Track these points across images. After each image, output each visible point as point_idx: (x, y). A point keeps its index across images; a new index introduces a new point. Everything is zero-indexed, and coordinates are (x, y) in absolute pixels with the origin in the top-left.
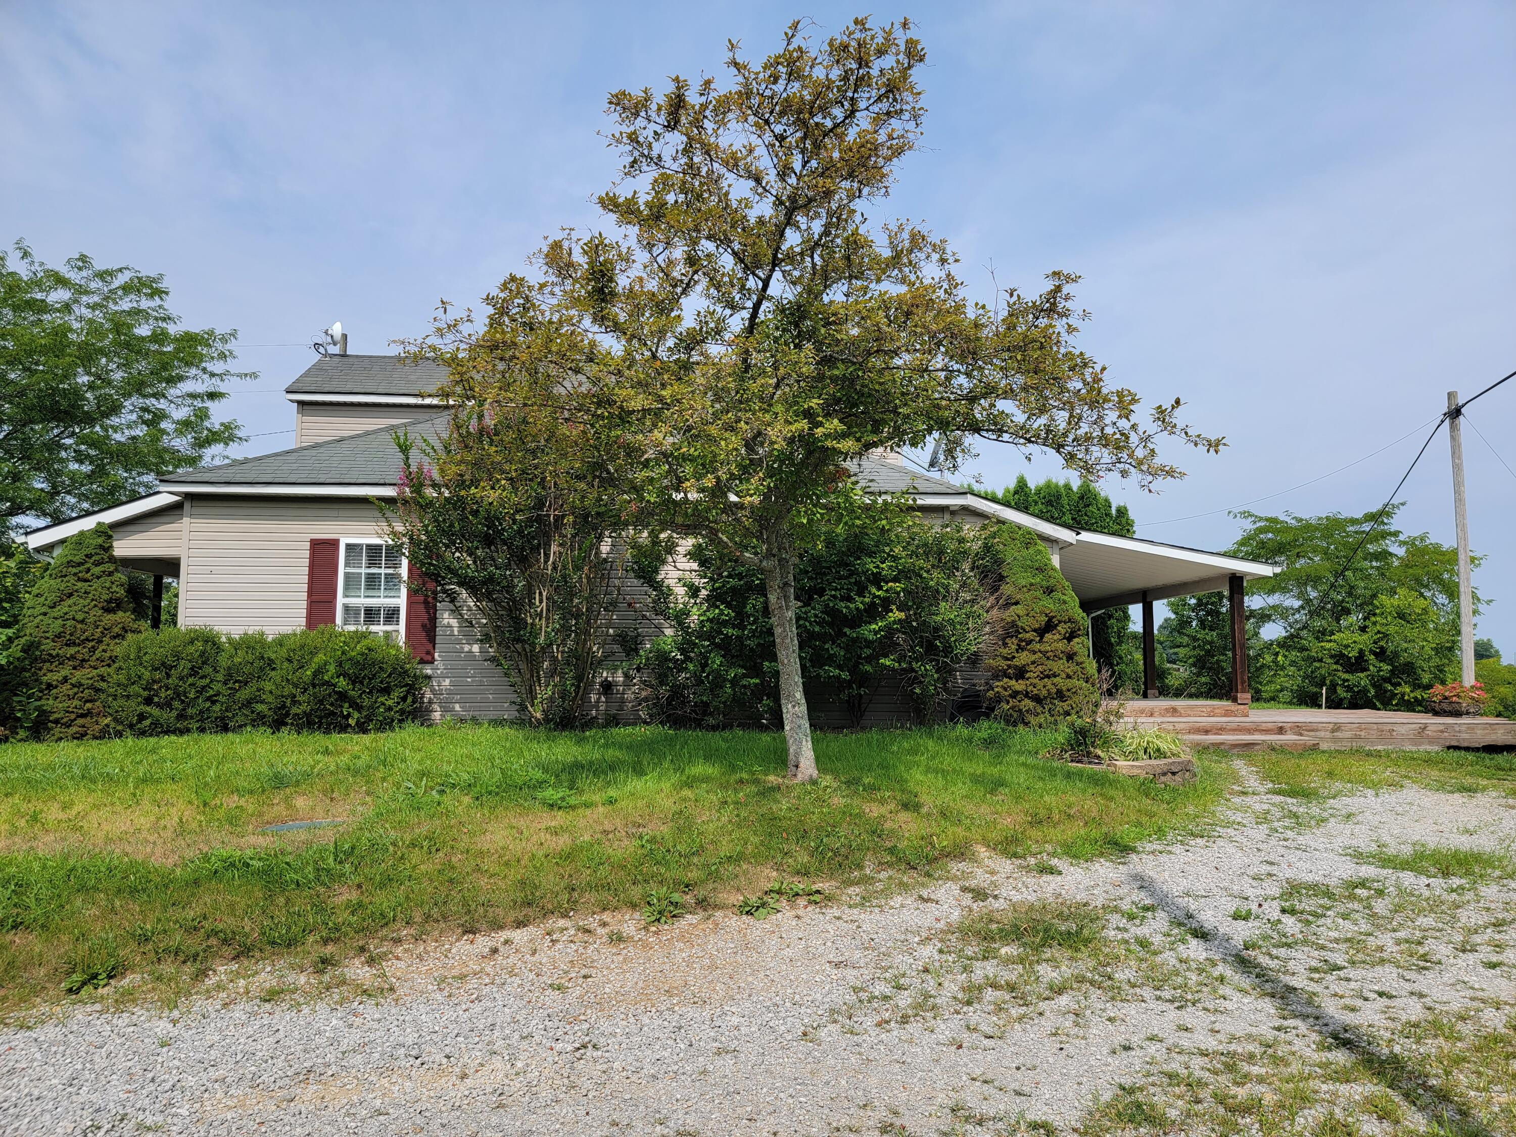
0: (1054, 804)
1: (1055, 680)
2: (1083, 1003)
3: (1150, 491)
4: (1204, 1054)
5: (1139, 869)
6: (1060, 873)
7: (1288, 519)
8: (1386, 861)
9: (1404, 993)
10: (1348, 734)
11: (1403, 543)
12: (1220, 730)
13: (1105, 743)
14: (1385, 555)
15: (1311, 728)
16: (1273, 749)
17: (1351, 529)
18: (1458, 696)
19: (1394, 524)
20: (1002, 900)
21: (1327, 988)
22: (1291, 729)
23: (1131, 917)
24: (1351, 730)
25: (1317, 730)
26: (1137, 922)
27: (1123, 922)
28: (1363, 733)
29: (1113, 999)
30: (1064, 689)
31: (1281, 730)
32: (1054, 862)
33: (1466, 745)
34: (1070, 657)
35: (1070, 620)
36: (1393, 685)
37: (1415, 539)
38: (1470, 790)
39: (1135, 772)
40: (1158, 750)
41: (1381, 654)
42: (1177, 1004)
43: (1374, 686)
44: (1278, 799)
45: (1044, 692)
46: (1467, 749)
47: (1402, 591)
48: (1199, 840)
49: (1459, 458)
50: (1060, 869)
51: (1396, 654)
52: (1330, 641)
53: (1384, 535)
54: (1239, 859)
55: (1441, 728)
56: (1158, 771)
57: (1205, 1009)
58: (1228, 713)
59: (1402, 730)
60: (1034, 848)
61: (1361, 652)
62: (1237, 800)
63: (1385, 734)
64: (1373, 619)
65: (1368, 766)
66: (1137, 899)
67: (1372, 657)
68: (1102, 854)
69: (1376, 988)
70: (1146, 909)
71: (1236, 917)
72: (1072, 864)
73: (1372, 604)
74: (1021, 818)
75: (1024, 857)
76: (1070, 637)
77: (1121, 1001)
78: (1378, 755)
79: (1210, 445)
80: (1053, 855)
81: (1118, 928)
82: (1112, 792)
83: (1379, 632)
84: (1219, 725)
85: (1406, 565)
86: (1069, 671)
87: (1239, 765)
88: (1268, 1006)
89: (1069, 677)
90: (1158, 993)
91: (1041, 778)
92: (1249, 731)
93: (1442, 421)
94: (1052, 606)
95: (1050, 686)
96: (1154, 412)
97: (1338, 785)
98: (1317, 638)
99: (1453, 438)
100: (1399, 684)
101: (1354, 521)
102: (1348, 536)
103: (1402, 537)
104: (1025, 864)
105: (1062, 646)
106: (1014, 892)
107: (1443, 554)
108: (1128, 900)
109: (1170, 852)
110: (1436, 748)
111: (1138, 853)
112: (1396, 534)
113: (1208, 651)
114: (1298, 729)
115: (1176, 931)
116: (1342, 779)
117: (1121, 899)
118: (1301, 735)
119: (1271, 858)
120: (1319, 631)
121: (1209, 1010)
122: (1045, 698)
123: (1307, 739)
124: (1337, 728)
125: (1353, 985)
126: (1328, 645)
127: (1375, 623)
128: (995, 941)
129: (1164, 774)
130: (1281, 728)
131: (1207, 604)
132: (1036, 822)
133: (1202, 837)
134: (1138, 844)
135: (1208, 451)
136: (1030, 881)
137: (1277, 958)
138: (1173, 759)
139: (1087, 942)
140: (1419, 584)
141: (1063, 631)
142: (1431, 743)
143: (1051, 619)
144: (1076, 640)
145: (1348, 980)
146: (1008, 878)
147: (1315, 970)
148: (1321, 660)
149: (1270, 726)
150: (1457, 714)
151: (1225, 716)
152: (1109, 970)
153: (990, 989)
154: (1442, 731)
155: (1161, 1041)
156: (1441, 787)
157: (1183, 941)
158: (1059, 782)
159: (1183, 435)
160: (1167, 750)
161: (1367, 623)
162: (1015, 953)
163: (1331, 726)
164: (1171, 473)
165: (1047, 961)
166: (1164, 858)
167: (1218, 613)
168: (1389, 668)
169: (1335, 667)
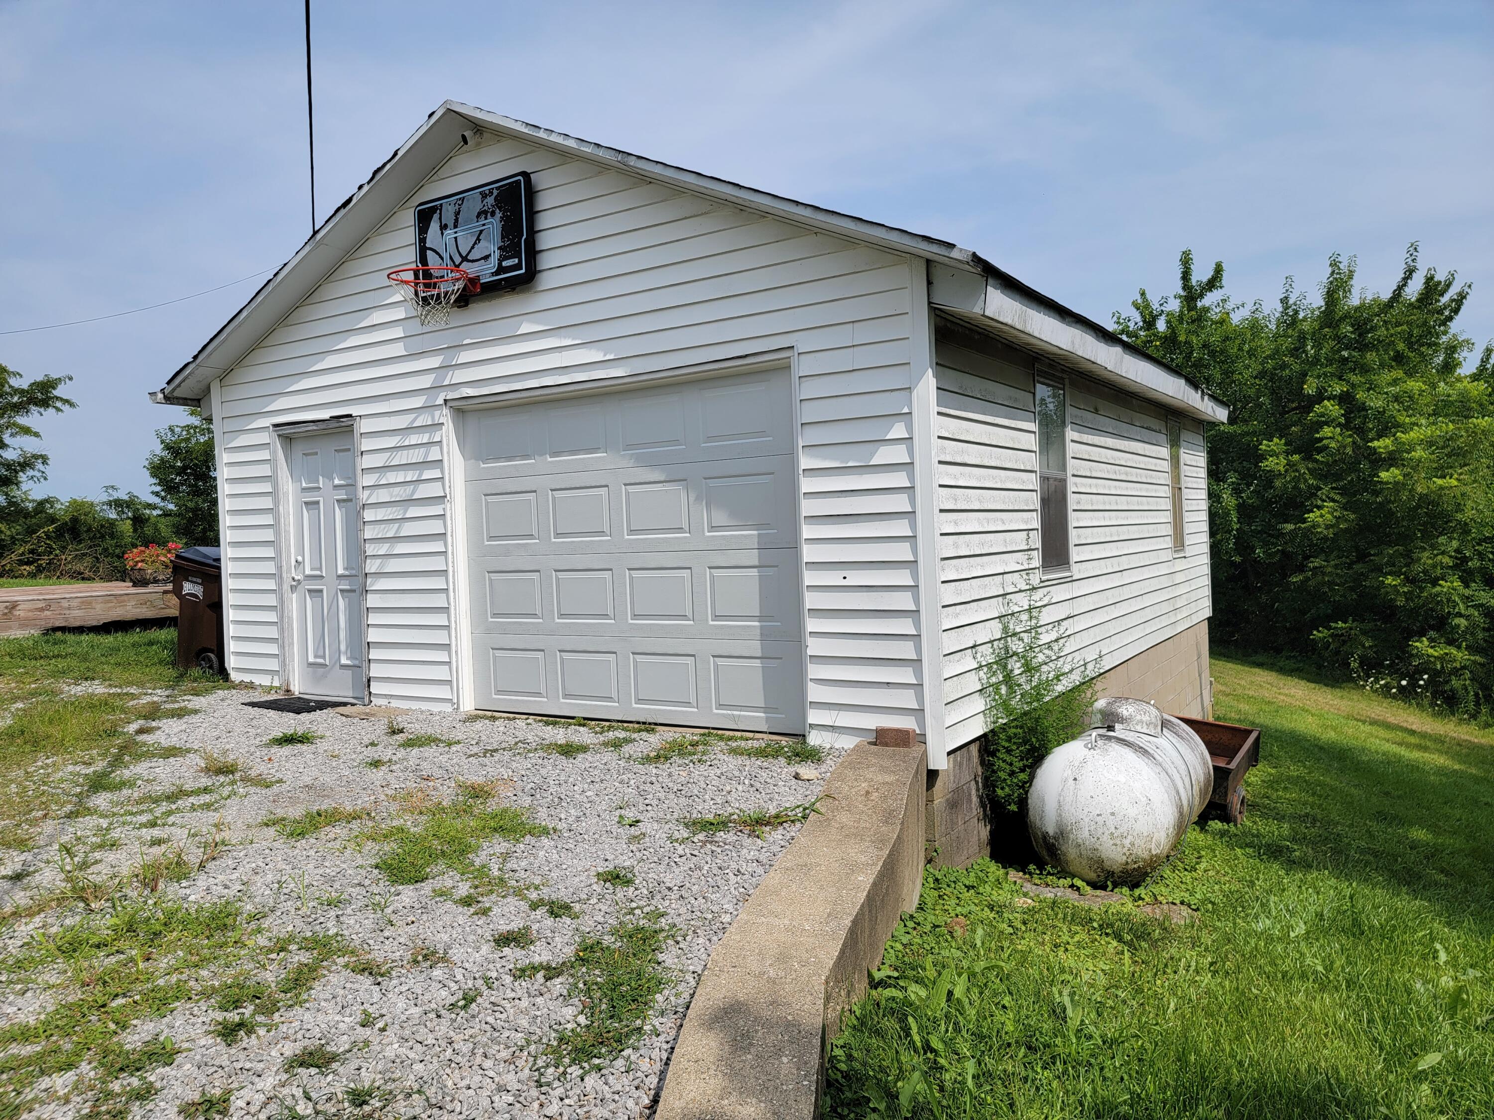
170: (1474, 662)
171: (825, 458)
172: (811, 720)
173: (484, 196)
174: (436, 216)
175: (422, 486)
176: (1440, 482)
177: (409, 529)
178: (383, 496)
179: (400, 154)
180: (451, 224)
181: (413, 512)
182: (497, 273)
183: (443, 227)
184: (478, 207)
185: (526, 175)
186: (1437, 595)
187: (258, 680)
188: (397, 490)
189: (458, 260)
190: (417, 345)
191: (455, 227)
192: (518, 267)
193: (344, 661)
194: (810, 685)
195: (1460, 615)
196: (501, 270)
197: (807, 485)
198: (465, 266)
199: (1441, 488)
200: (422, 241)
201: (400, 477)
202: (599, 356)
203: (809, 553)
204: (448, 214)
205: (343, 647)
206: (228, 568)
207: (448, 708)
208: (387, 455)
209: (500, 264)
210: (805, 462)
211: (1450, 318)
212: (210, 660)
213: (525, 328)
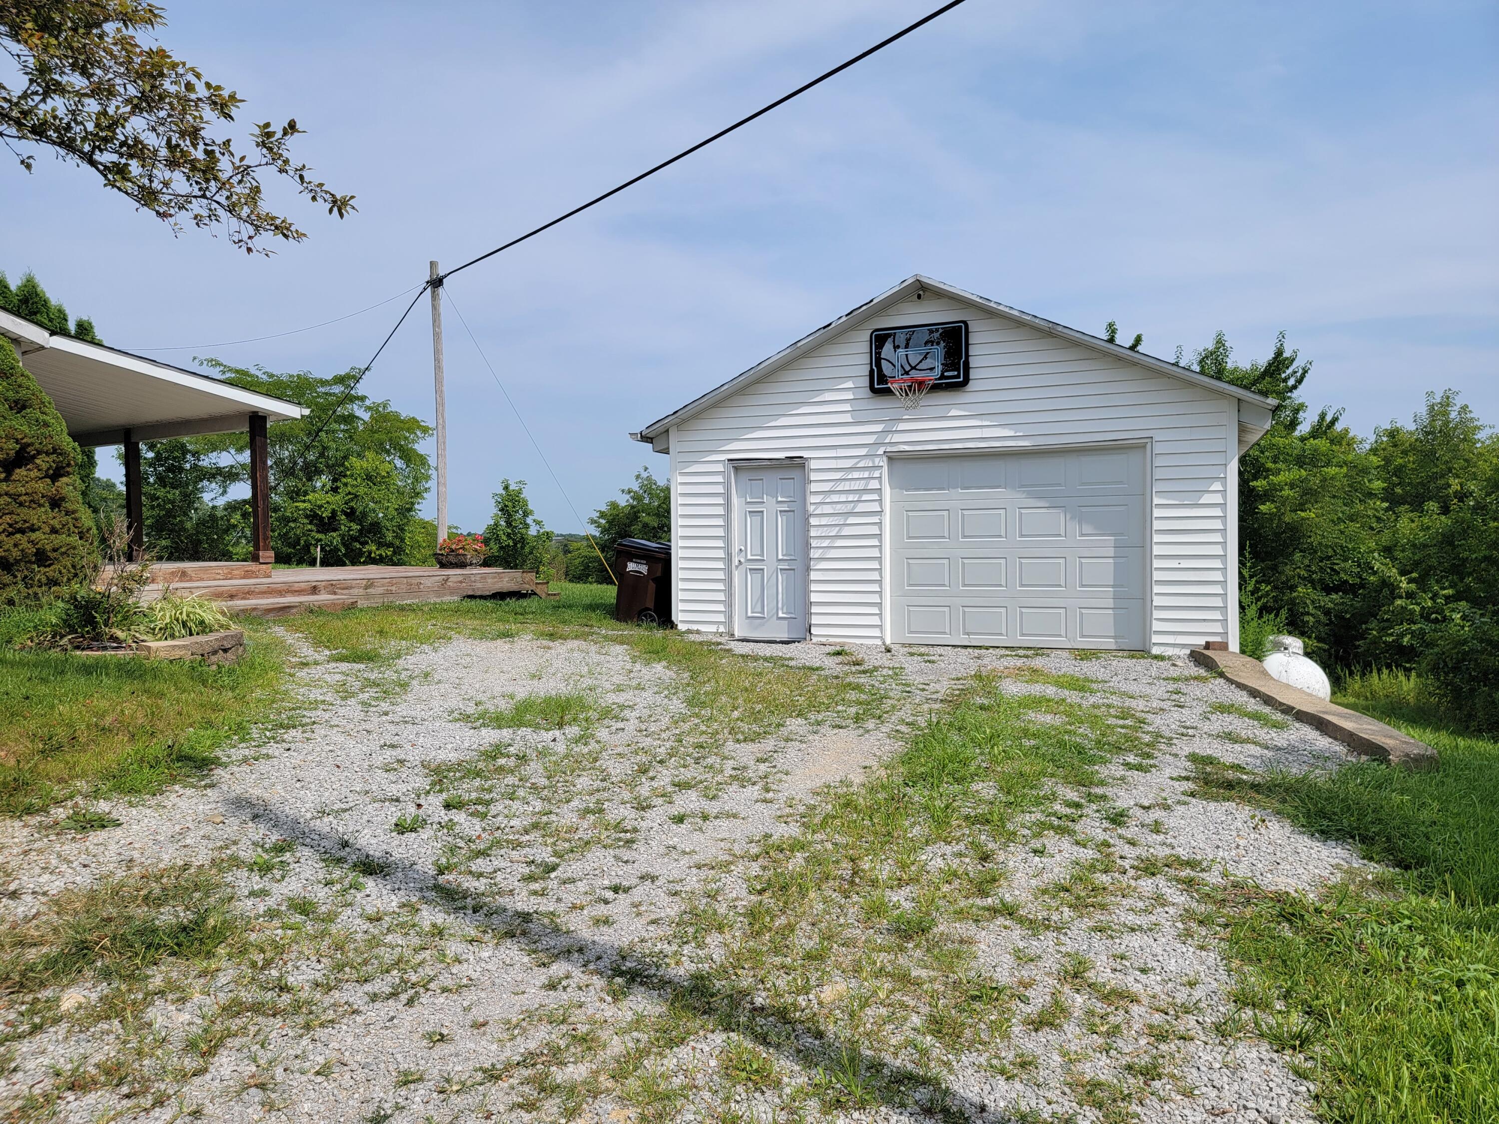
0: (75, 716)
1: (33, 536)
2: (264, 1058)
3: (249, 250)
4: (492, 1075)
5: (238, 790)
6: (117, 824)
7: (259, 374)
8: (498, 721)
9: (635, 881)
10: (380, 590)
11: (369, 408)
12: (248, 594)
13: (125, 618)
14: (350, 419)
15: (346, 586)
16: (311, 611)
17: (321, 390)
18: (463, 548)
19: (361, 389)
20: (28, 898)
21: (559, 900)
22: (325, 587)
23: (265, 869)
24: (383, 586)
25: (351, 588)
26: (277, 874)
27: (256, 882)
28: (394, 588)
29: (307, 1027)
30: (48, 547)
31: (314, 590)
32: (103, 806)
33: (479, 593)
34: (56, 503)
35: (55, 451)
36: (362, 544)
37: (379, 405)
38: (506, 635)
39: (177, 654)
40: (202, 622)
41: (351, 514)
42: (404, 997)
43: (344, 544)
44: (344, 666)
45: (16, 553)
46: (482, 597)
47: (370, 455)
48: (293, 732)
49: (439, 327)
50: (114, 815)
51: (364, 514)
52: (304, 501)
53: (352, 399)
54: (356, 750)
55: (461, 578)
56: (208, 649)
57: (444, 990)
58: (247, 575)
59: (428, 582)
60: (58, 791)
61: (334, 512)
62: (302, 674)
63: (414, 588)
64: (344, 480)
65: (411, 621)
66: (257, 838)
67: (343, 517)
68: (174, 780)
69: (606, 882)
70: (279, 849)
71: (401, 828)
72: (131, 804)
73: (343, 465)
74: (25, 746)
75: (44, 810)
76: (56, 474)
77: (322, 1025)
78: (411, 609)
79: (335, 202)
80: (96, 794)
81: (252, 894)
82: (159, 687)
83: (350, 493)
84: (246, 589)
85: (371, 430)
86: (55, 523)
87: (279, 631)
88: (512, 951)
89: (54, 531)
90: (368, 987)
91: (44, 681)
92: (280, 593)
93: (425, 289)
94: (25, 428)
95: (25, 544)
96: (257, 131)
97: (393, 644)
98: (292, 498)
99: (434, 308)
100: (367, 543)
101: (324, 383)
102: (318, 396)
103: (368, 403)
104: (49, 821)
105: (42, 486)
106: (46, 877)
107: (402, 422)
108: (244, 843)
109: (268, 757)
110: (456, 598)
111: (225, 766)
112: (363, 399)
113: (169, 511)
114: (332, 587)
115: (337, 874)
116: (394, 636)
117: (235, 843)
118: (335, 593)
119: (389, 739)
120: (293, 491)
121: (450, 991)
122: (17, 562)
123: (342, 597)
124: (370, 584)
125: (582, 886)
126: (302, 505)
127: (346, 485)
128: (43, 985)
129: (215, 652)
130: (315, 587)
131: (167, 459)
132: (51, 749)
133: (294, 727)
134: (219, 753)
135: (331, 211)
136: (69, 848)
137: (481, 875)
138: (223, 633)
139: (219, 935)
140: (381, 449)
141: (44, 466)
142: (452, 594)
143: (24, 447)
144: (65, 480)
145: (572, 881)
146: (26, 853)
147: (530, 878)
148: (295, 521)
149: (303, 585)
150: (462, 565)
151: (244, 578)
152: (275, 973)
153: (70, 1096)
154: (461, 582)
155: (421, 1079)
156: (483, 637)
157: (356, 886)
158: (74, 682)
159: (297, 178)
160: (213, 622)
161: (339, 484)
162: (94, 997)
163: (364, 582)
164: (283, 229)
165: (161, 993)
166: (263, 766)
167: (181, 469)
168: (359, 527)
169: (309, 527)
170: (1320, 648)
171: (1169, 499)
172: (1154, 641)
173: (931, 332)
174: (890, 340)
175: (860, 504)
176: (1303, 514)
177: (846, 531)
178: (828, 509)
179: (875, 301)
180: (903, 344)
181: (851, 520)
182: (940, 379)
183: (896, 347)
184: (927, 338)
185: (965, 322)
186: (1295, 598)
187: (703, 628)
188: (839, 506)
189: (908, 368)
190: (863, 416)
191: (907, 346)
192: (958, 376)
193: (781, 615)
194: (1154, 622)
195: (1308, 614)
196: (942, 377)
197: (1157, 513)
198: (913, 373)
199: (1303, 519)
200: (878, 354)
201: (843, 498)
202: (1012, 433)
203: (1157, 550)
204: (901, 338)
205: (780, 605)
206: (677, 554)
207: (879, 642)
208: (833, 483)
209: (942, 374)
210: (1156, 501)
211: (1295, 387)
212: (651, 616)
213: (953, 413)
